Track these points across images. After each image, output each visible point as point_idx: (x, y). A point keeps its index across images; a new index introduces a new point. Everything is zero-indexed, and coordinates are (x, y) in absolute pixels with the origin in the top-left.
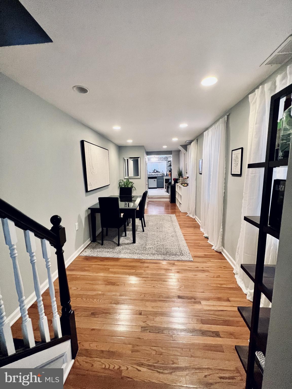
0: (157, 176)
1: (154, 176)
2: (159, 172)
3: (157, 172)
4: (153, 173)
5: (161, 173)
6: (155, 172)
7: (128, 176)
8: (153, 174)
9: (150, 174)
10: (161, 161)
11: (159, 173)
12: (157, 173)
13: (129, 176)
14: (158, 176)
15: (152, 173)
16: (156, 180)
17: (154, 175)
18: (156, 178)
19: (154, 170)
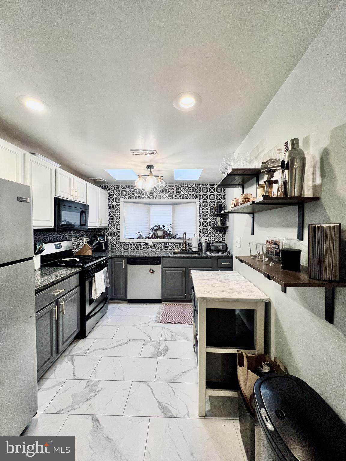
0: (162, 253)
2: (174, 237)
5: (181, 241)
6: (160, 237)
8: (151, 243)
11: (173, 241)
12: (165, 240)
14: (168, 252)
16: (157, 268)
18: (160, 263)
19: (155, 228)
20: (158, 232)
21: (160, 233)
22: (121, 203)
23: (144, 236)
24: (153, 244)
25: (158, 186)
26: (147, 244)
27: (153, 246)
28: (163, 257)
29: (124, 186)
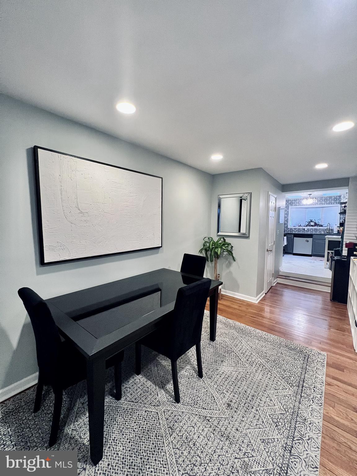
0: (314, 233)
1: (309, 233)
2: (322, 226)
3: (316, 224)
4: (307, 226)
5: (326, 228)
6: (312, 226)
7: (239, 231)
8: (306, 228)
9: (299, 229)
10: (326, 205)
11: (321, 228)
12: (316, 227)
13: (241, 231)
14: (318, 233)
15: (304, 228)
16: (310, 240)
17: (308, 230)
18: (312, 237)
19: (310, 221)
20: (311, 223)
21: (312, 224)
22: (289, 209)
23: (302, 226)
24: (308, 229)
25: (313, 202)
26: (304, 229)
27: (307, 230)
28: (314, 234)
29: (292, 200)
